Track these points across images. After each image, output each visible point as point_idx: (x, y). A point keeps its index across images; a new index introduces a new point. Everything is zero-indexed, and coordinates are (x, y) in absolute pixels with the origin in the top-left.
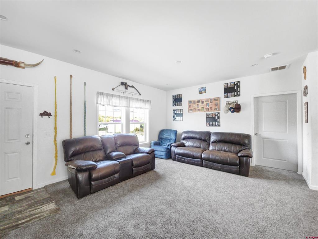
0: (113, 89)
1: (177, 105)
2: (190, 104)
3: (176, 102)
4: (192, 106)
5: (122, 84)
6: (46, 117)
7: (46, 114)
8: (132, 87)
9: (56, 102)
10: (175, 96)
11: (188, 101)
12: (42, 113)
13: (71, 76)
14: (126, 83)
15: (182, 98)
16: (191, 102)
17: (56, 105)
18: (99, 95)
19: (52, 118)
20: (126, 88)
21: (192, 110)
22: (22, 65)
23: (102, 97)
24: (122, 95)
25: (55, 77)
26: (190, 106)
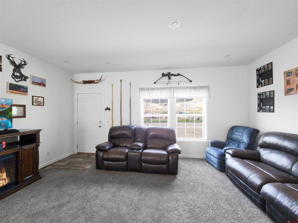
0: (155, 83)
1: (263, 84)
2: (288, 78)
3: (261, 80)
4: (291, 81)
5: (163, 75)
6: (108, 111)
7: (108, 109)
8: (179, 75)
9: (112, 101)
10: (261, 69)
11: (284, 72)
12: (106, 108)
13: (121, 81)
14: (170, 73)
15: (272, 70)
16: (291, 72)
17: (112, 102)
18: (141, 91)
19: (111, 111)
20: (169, 78)
21: (292, 89)
22: (96, 82)
23: (143, 92)
24: (165, 86)
25: (112, 84)
26: (288, 83)
